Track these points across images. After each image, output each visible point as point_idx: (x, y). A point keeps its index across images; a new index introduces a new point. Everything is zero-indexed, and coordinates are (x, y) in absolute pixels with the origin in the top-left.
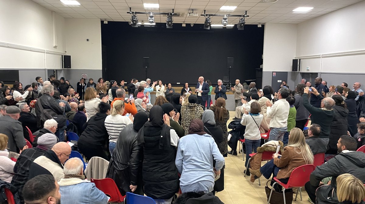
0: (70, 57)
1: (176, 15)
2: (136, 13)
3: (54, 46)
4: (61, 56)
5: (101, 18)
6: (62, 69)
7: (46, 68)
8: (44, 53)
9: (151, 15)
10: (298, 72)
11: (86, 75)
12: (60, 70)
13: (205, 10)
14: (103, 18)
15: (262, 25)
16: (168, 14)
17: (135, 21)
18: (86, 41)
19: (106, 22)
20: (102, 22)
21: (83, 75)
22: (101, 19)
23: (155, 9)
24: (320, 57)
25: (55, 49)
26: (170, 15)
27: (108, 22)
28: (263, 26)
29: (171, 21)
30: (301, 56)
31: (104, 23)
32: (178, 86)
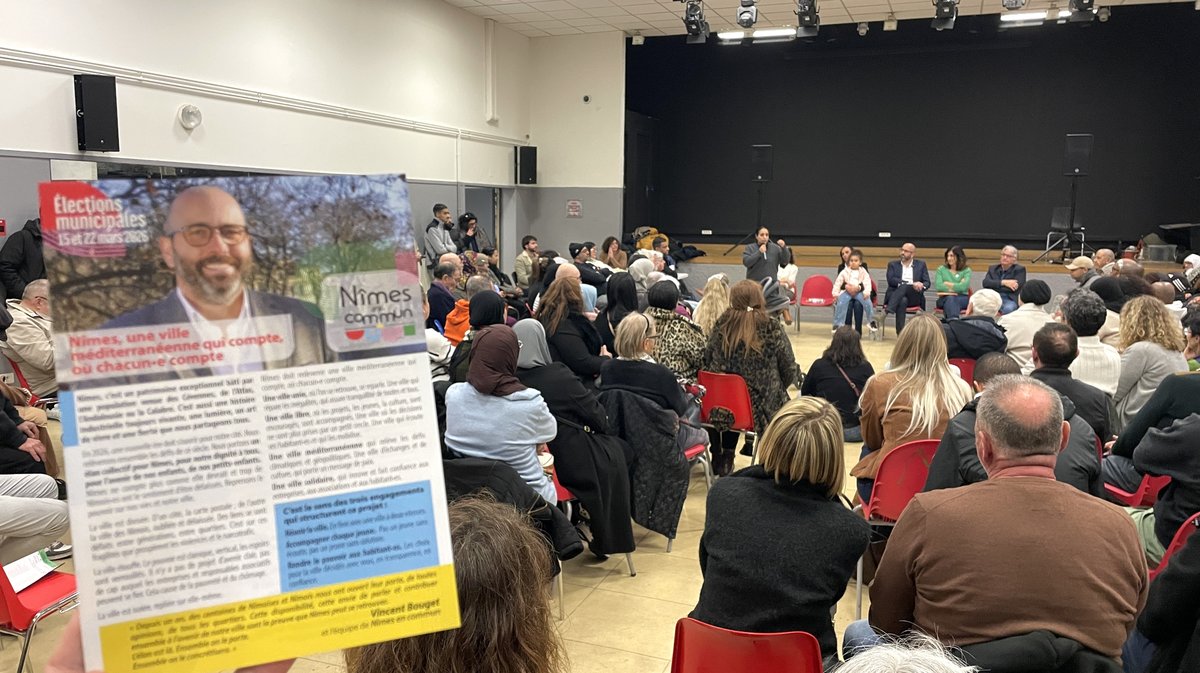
0: (535, 148)
3: (488, 119)
4: (513, 149)
5: (626, 29)
6: (513, 184)
7: (460, 181)
8: (457, 137)
11: (578, 203)
12: (510, 190)
14: (631, 24)
18: (582, 100)
19: (638, 41)
20: (629, 41)
21: (570, 203)
22: (626, 32)
25: (493, 128)
27: (647, 39)
29: (811, 12)
31: (634, 43)
32: (885, 243)
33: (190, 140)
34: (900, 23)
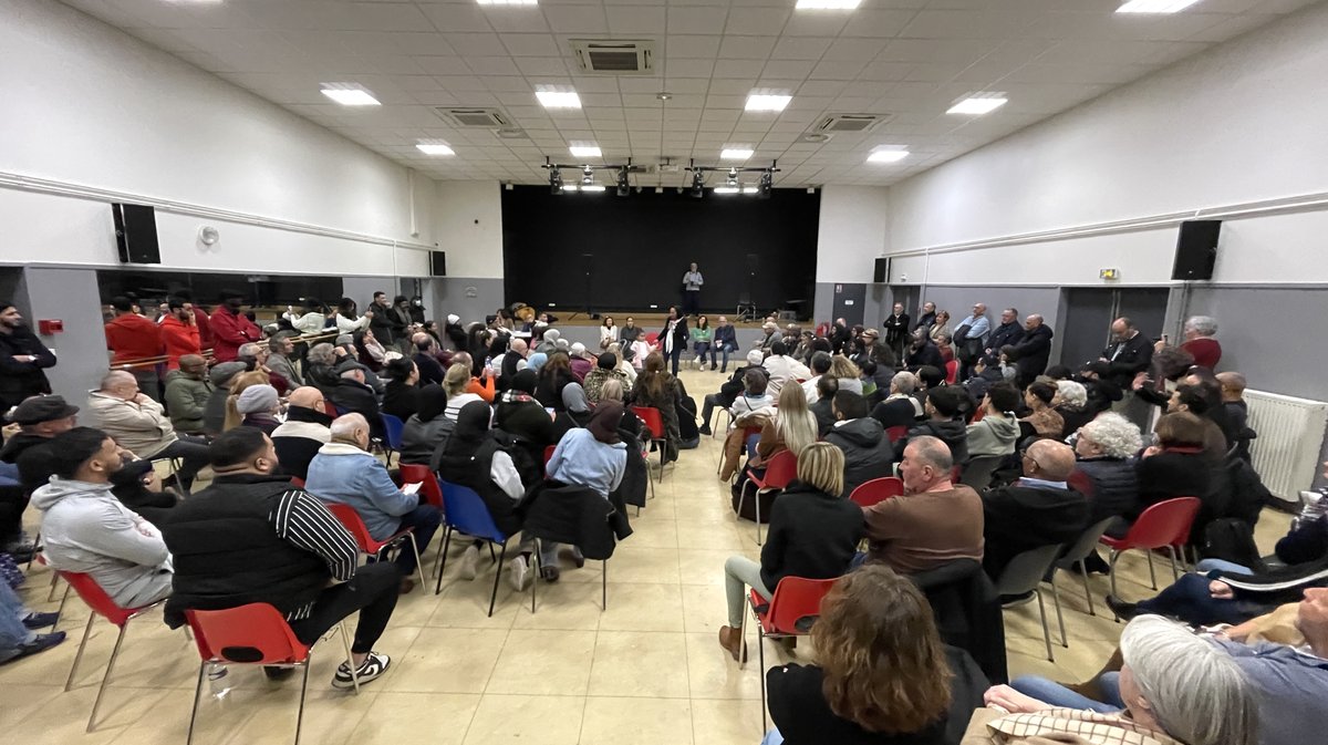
0: (444, 254)
1: (635, 169)
2: (559, 166)
3: (412, 233)
4: (428, 253)
5: (501, 179)
6: (430, 276)
7: (397, 275)
8: (393, 246)
9: (587, 170)
10: (886, 286)
11: (475, 288)
12: (426, 280)
13: (692, 160)
14: (505, 177)
15: (816, 190)
16: (619, 168)
17: (555, 182)
18: (474, 222)
19: (510, 187)
20: (503, 187)
22: (501, 181)
23: (595, 159)
24: (924, 254)
25: (416, 239)
26: (625, 170)
27: (515, 186)
28: (818, 191)
29: (626, 182)
30: (895, 251)
31: (507, 188)
32: (654, 311)
33: (209, 252)
34: (665, 189)
